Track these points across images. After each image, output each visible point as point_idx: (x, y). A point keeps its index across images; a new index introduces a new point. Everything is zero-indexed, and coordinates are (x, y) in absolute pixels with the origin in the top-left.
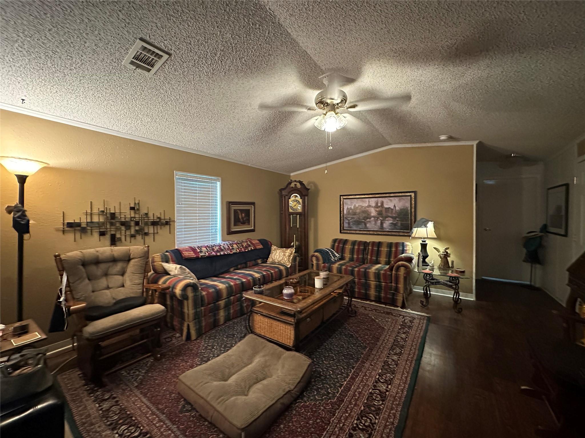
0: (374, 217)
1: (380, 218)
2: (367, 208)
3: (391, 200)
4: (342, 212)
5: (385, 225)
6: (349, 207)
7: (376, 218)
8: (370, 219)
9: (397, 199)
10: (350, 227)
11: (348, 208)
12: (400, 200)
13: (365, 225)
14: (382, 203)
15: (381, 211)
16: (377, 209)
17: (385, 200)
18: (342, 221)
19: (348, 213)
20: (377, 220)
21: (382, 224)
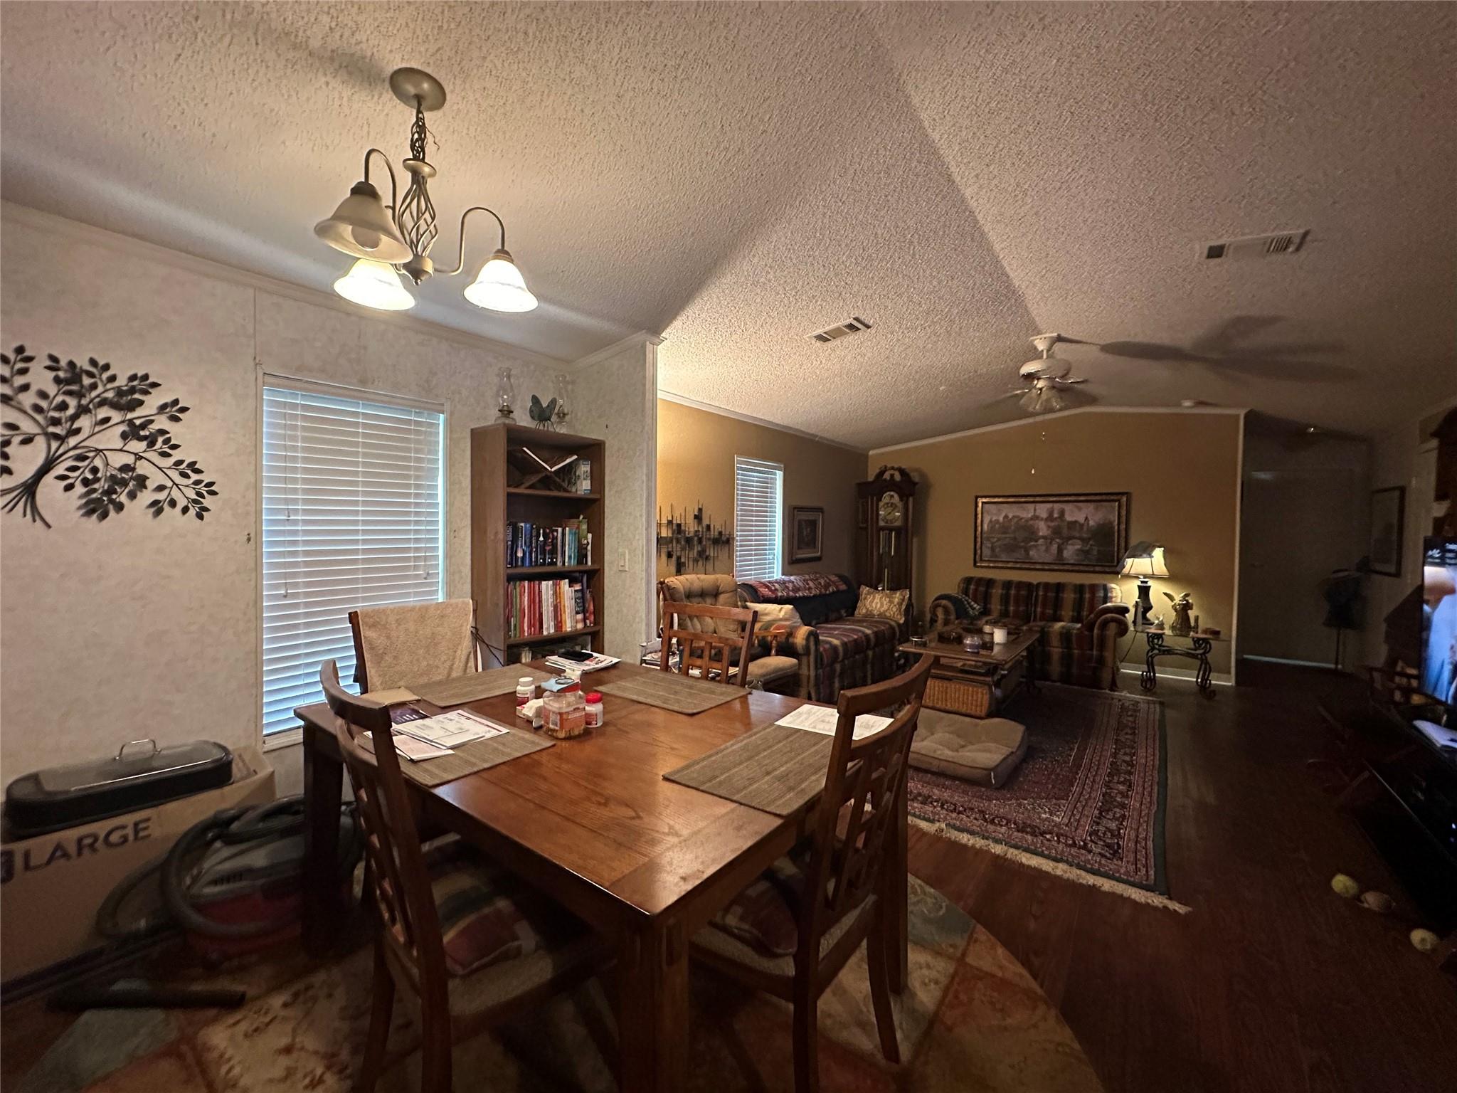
0: (1044, 538)
1: (1058, 540)
2: (1031, 522)
3: (1080, 509)
4: (979, 529)
5: (1066, 554)
6: (993, 519)
7: (1049, 541)
8: (1036, 541)
9: (1091, 506)
10: (996, 556)
11: (991, 521)
12: (1096, 509)
13: (1027, 551)
14: (1062, 513)
15: (1059, 527)
16: (1052, 524)
17: (1067, 507)
18: (979, 544)
19: (992, 528)
20: (1051, 543)
21: (1060, 550)
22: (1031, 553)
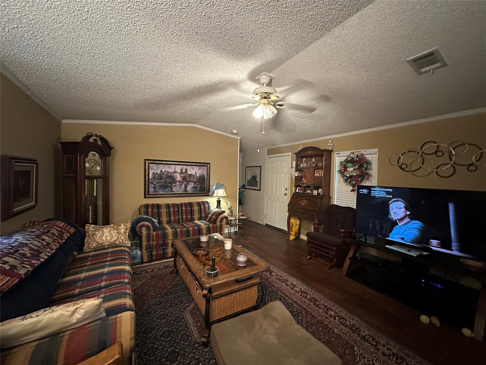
0: (179, 181)
1: (185, 183)
2: (173, 174)
3: (193, 168)
4: (147, 177)
5: (188, 189)
6: (155, 172)
8: (176, 183)
9: (197, 168)
10: (156, 192)
11: (153, 173)
12: (199, 169)
13: (171, 188)
14: (186, 170)
15: (185, 177)
16: (182, 175)
17: (189, 168)
18: (147, 186)
19: (154, 178)
20: (182, 184)
21: (186, 187)
22: (173, 189)
